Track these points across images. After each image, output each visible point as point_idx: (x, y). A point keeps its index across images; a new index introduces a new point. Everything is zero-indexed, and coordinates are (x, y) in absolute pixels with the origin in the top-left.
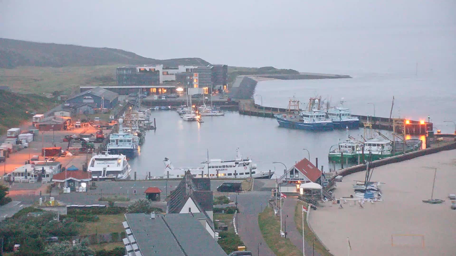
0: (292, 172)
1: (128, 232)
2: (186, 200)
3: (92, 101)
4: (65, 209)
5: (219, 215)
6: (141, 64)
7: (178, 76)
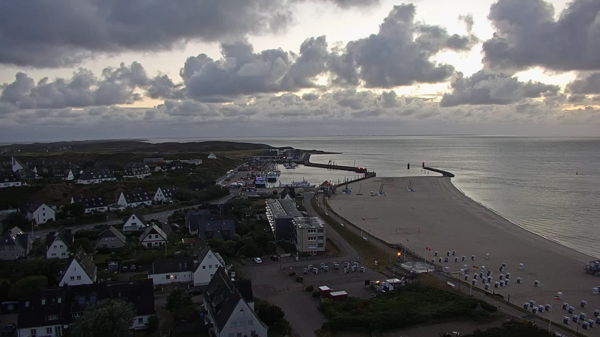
0: (322, 185)
1: (267, 205)
2: (286, 194)
3: (255, 161)
4: (247, 197)
5: (298, 200)
6: (271, 149)
7: (283, 152)
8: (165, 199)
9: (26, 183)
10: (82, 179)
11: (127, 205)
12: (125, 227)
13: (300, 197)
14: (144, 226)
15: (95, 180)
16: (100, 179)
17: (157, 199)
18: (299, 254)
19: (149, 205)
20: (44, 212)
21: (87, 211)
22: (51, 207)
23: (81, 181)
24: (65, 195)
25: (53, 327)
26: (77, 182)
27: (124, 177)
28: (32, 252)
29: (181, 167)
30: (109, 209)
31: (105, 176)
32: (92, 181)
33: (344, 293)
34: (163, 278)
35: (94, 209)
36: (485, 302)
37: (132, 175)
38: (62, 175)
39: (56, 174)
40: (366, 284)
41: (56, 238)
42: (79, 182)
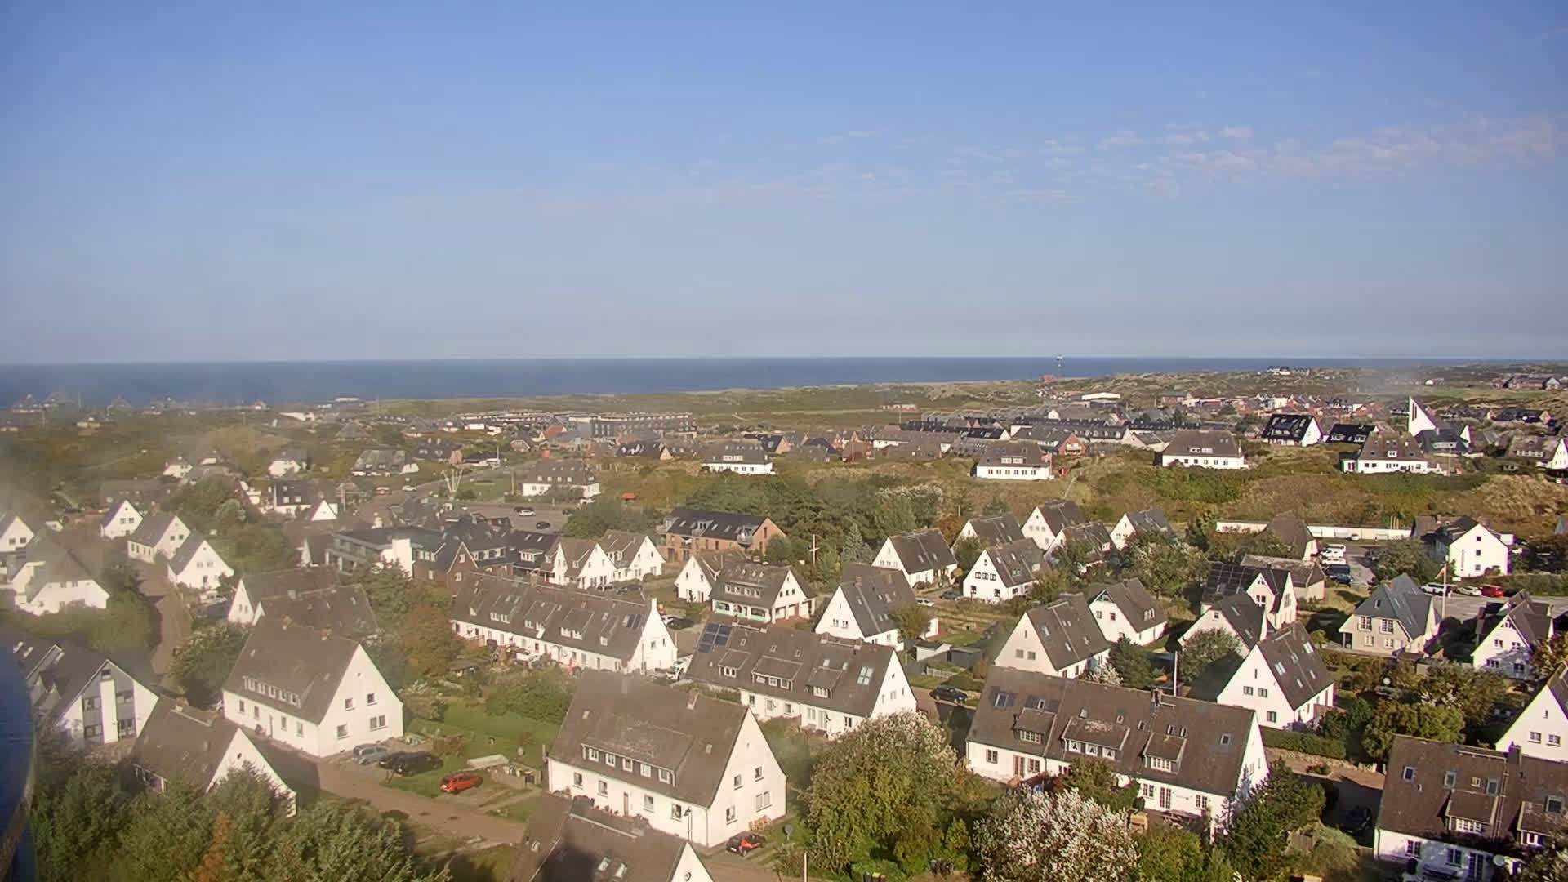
9: (1438, 465)
20: (1478, 546)
24: (1541, 509)
25: (1466, 853)
38: (1536, 454)
39: (1522, 449)
41: (1503, 621)
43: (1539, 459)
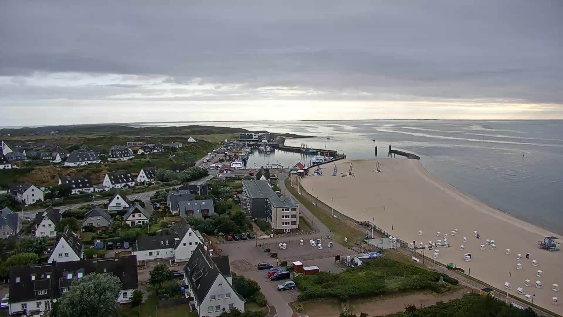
0: (295, 167)
1: (244, 185)
2: (262, 176)
3: (232, 144)
4: (225, 178)
5: (272, 180)
6: (248, 133)
7: (259, 136)
8: (147, 180)
9: (15, 165)
10: (68, 162)
11: (111, 186)
12: (110, 207)
13: (274, 178)
14: (127, 206)
15: (81, 162)
16: (86, 162)
17: (140, 180)
18: (274, 231)
19: (132, 185)
20: (33, 193)
21: (73, 192)
22: (39, 188)
23: (68, 163)
24: (53, 177)
25: (43, 302)
26: (64, 164)
27: (109, 159)
28: (22, 231)
29: (163, 150)
30: (94, 190)
31: (91, 159)
32: (78, 163)
33: (316, 268)
34: (146, 255)
35: (81, 190)
36: (447, 276)
37: (116, 157)
38: (50, 158)
39: (44, 157)
40: (336, 260)
41: (45, 218)
42: (66, 164)
43: (51, 160)
